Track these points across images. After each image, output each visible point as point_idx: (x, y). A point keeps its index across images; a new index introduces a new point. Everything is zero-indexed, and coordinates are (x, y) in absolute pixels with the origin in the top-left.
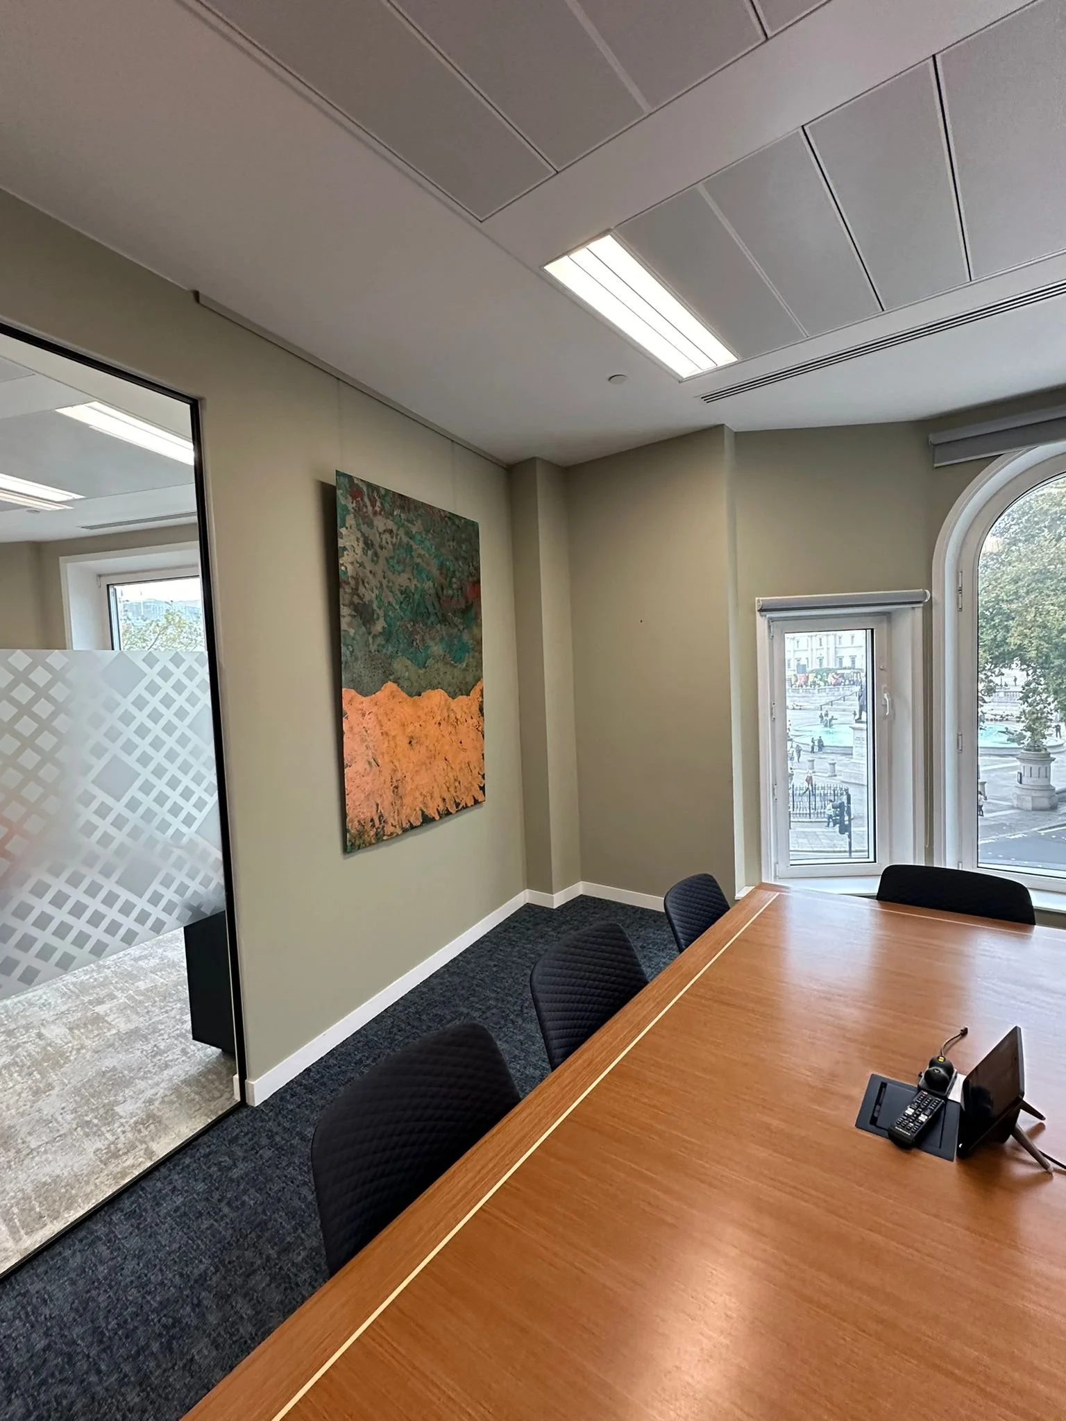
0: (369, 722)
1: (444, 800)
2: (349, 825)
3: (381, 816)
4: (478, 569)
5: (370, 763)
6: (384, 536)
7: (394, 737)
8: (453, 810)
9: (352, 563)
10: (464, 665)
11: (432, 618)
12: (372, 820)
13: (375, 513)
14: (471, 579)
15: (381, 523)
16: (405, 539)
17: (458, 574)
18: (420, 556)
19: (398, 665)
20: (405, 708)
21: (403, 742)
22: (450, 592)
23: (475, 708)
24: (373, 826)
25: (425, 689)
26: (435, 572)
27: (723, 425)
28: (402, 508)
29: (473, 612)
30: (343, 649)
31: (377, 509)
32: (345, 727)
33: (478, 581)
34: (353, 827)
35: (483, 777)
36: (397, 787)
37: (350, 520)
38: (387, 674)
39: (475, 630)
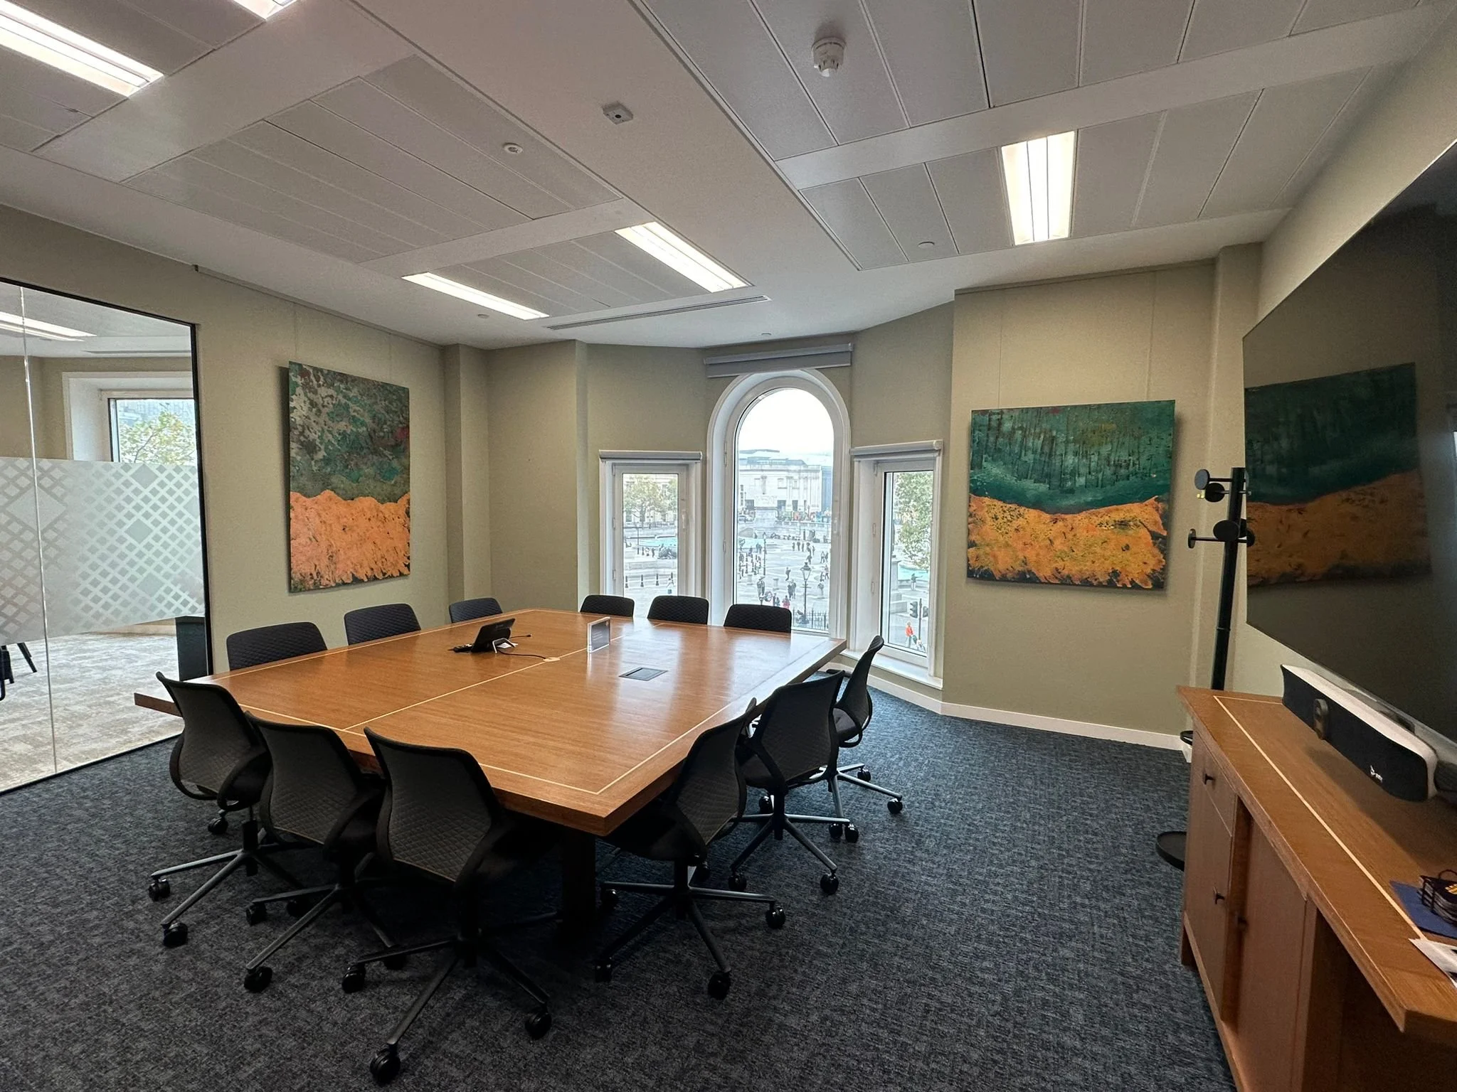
0: (312, 513)
1: (372, 569)
2: (293, 575)
3: (318, 573)
4: (407, 420)
5: (310, 539)
6: (326, 400)
7: (331, 525)
8: (381, 577)
9: (300, 417)
10: (393, 482)
11: (365, 451)
12: (311, 574)
13: (319, 386)
14: (400, 426)
15: (323, 391)
16: (344, 401)
17: (389, 423)
18: (355, 411)
19: (335, 480)
20: (340, 507)
21: (337, 528)
22: (382, 434)
23: (402, 512)
24: (312, 578)
25: (358, 496)
26: (368, 420)
27: (574, 340)
28: (341, 381)
29: (402, 447)
30: (292, 468)
31: (321, 383)
32: (292, 515)
33: (408, 427)
34: (296, 577)
35: (409, 558)
36: (332, 556)
37: (299, 390)
38: (326, 485)
39: (404, 460)
